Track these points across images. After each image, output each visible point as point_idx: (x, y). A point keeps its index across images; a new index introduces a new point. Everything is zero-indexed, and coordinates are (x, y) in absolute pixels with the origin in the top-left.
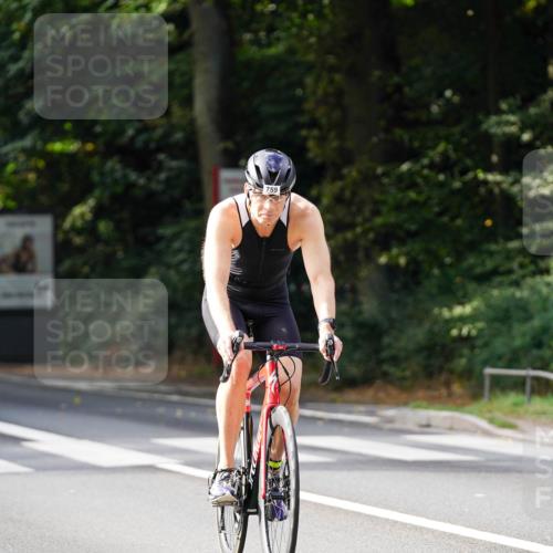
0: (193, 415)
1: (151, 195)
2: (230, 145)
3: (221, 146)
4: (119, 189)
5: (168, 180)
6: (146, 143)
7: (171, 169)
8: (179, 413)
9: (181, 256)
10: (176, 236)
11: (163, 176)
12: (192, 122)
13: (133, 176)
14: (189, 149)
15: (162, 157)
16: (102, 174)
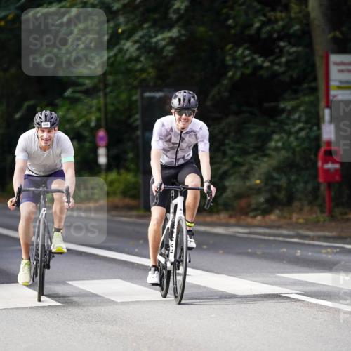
0: (309, 254)
1: (275, 75)
2: (338, 34)
3: (331, 35)
4: (248, 71)
5: (288, 62)
6: (270, 33)
7: (290, 54)
8: (299, 253)
9: (301, 125)
10: (294, 109)
11: (283, 60)
12: (307, 15)
13: (260, 60)
14: (305, 37)
15: (282, 44)
16: (235, 59)
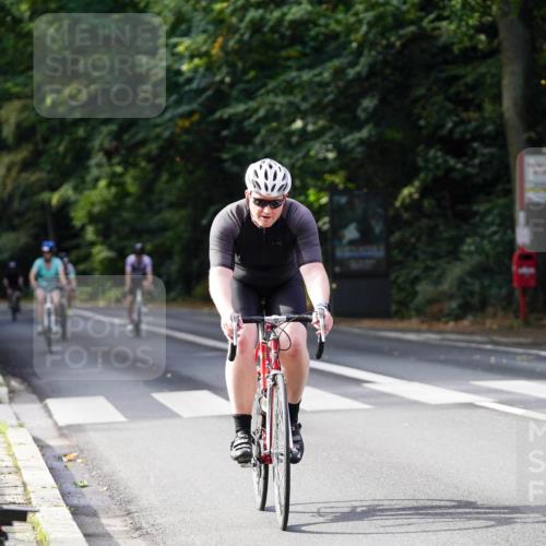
0: (504, 361)
1: (468, 177)
2: (533, 135)
3: (526, 136)
4: (440, 173)
5: (481, 164)
6: (463, 134)
7: (483, 155)
8: (493, 360)
9: (494, 228)
10: (488, 212)
11: (477, 161)
12: (501, 116)
13: (452, 162)
14: (499, 138)
15: (475, 145)
16: (427, 161)
